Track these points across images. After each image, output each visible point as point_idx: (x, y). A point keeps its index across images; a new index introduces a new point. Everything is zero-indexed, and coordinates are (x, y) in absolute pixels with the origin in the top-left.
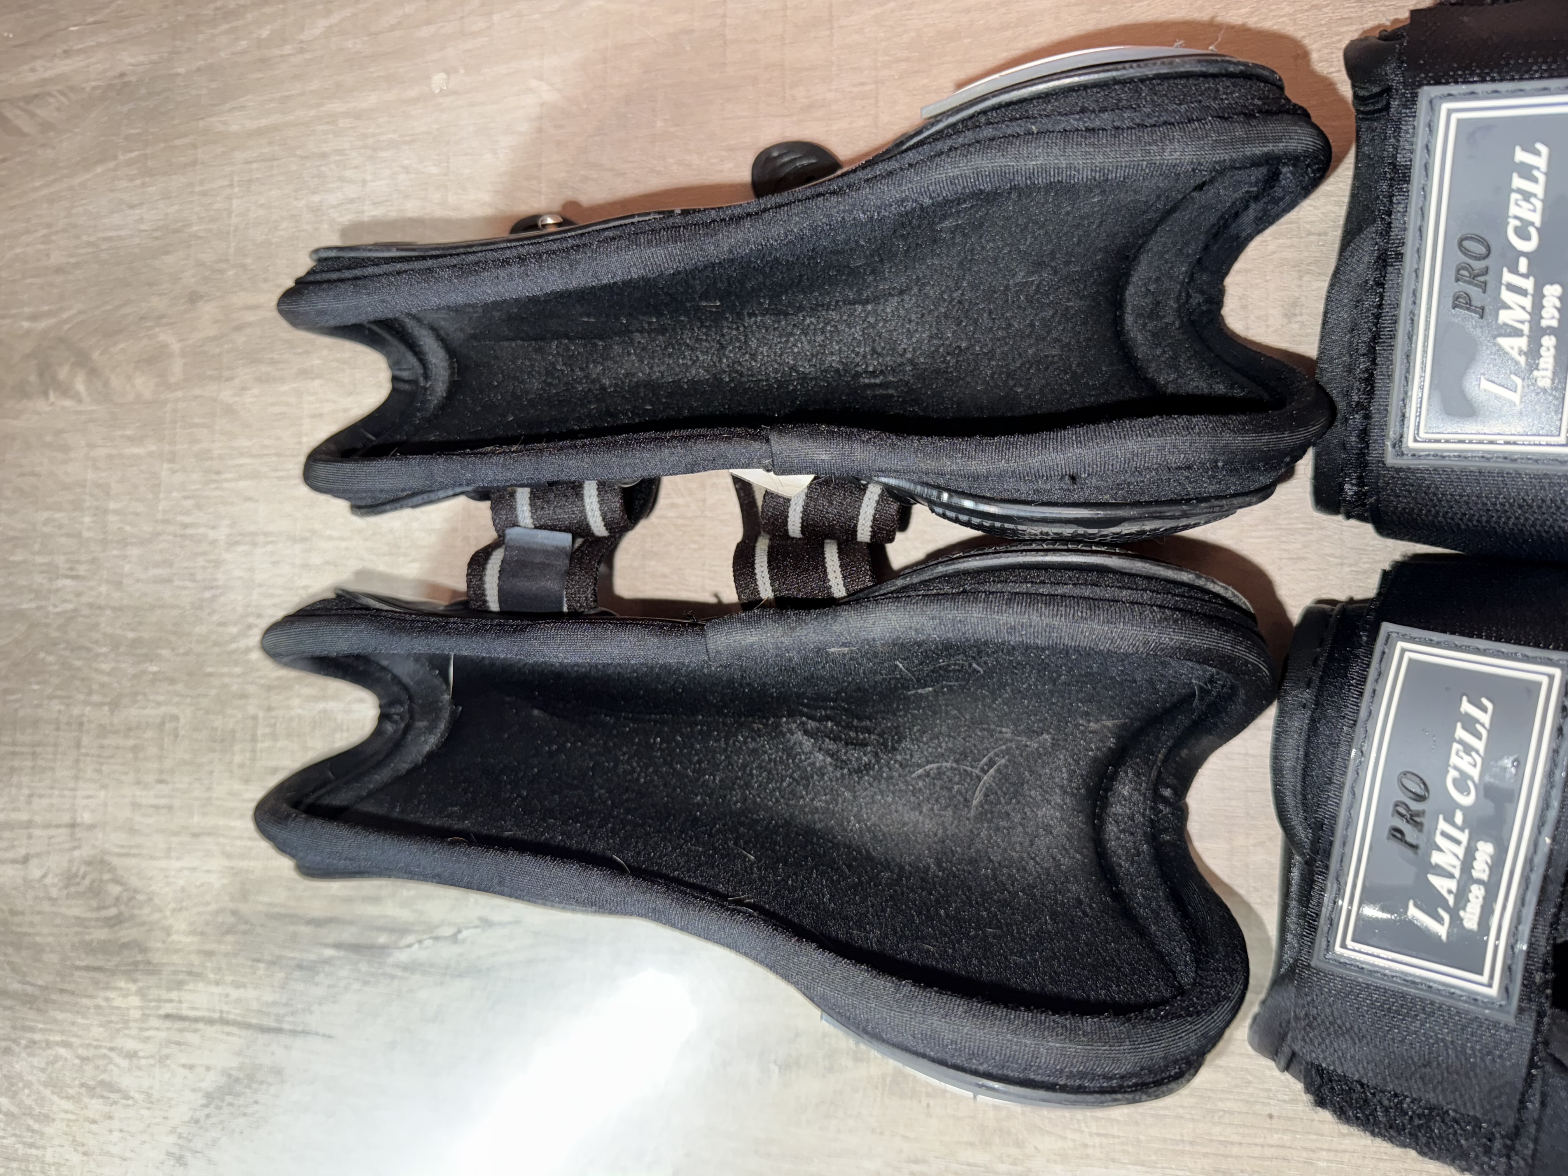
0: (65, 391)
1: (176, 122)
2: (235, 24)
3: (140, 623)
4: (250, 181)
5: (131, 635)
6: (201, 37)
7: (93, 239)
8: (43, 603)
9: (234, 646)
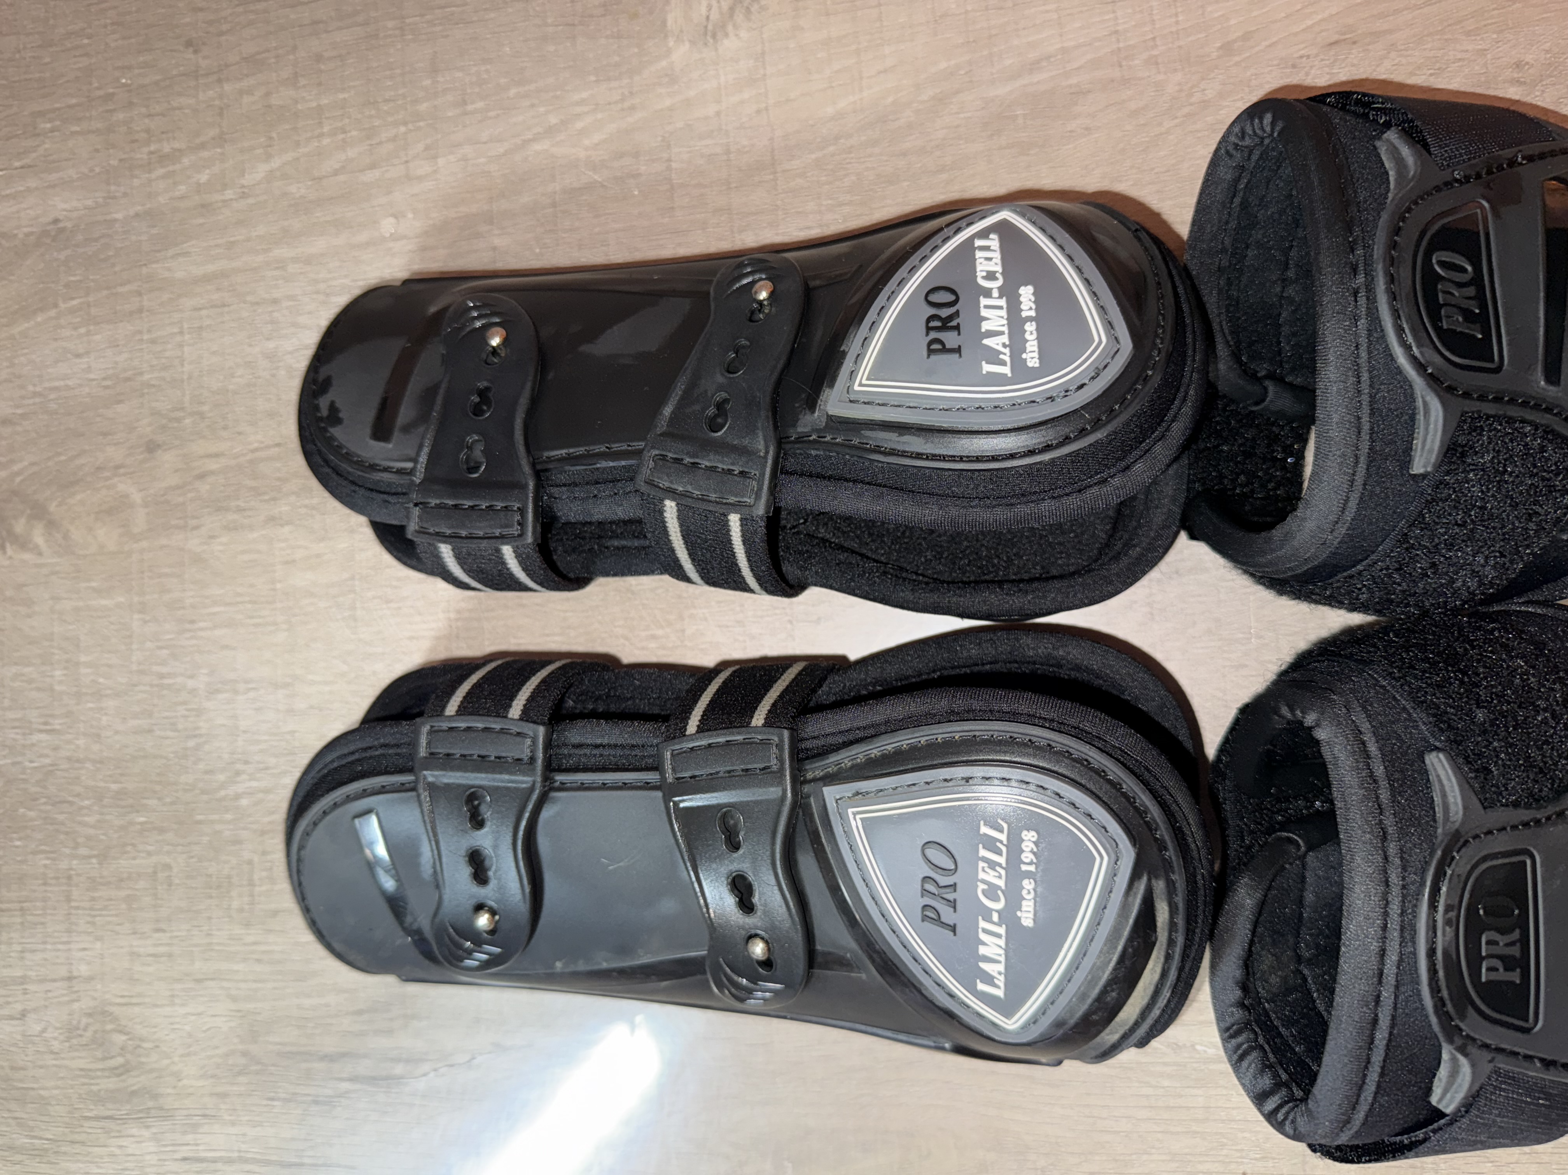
0: (24, 544)
1: (117, 269)
2: (171, 168)
3: (122, 775)
4: (201, 328)
5: (114, 787)
6: (136, 182)
7: (38, 389)
8: (19, 759)
9: (223, 793)
